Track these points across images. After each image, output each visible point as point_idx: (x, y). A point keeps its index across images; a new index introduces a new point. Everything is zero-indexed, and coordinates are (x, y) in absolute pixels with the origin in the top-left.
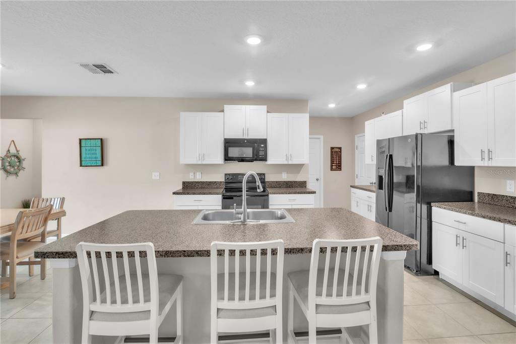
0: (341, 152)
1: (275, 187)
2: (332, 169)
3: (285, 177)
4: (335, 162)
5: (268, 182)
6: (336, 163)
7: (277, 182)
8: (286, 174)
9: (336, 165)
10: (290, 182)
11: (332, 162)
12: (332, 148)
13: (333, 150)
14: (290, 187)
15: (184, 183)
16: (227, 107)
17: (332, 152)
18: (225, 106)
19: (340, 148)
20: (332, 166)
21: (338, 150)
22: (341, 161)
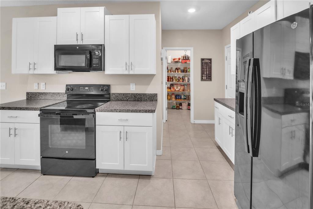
0: (211, 63)
1: (121, 100)
2: (202, 80)
3: (133, 89)
4: (205, 73)
5: (114, 94)
6: (207, 74)
7: (124, 94)
8: (134, 86)
9: (206, 76)
10: (139, 94)
11: (202, 73)
12: (202, 60)
13: (203, 61)
14: (138, 101)
15: (28, 94)
16: (60, 10)
17: (202, 63)
18: (58, 8)
19: (210, 60)
20: (202, 76)
21: (208, 61)
22: (211, 72)
